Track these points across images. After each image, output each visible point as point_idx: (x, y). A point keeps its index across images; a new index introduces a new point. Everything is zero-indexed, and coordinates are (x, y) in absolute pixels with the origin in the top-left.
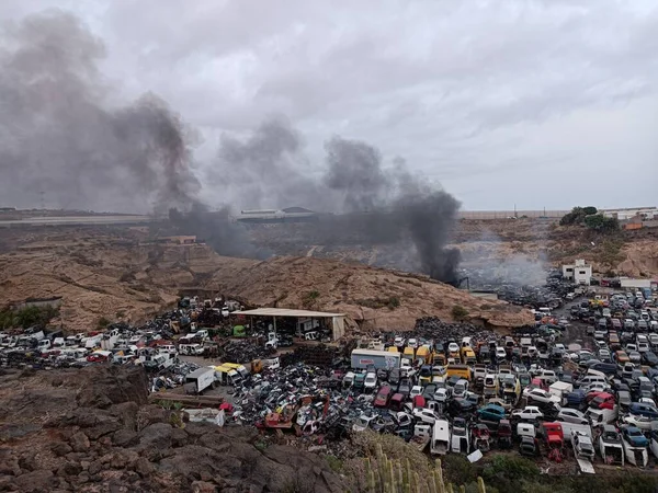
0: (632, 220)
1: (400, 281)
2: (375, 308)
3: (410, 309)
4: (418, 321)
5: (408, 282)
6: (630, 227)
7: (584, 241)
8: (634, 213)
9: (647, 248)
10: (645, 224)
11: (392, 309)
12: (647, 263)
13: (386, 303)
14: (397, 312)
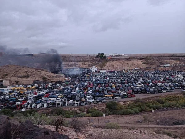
0: (109, 57)
1: (36, 71)
2: (22, 78)
3: (32, 78)
4: (34, 81)
5: (38, 71)
6: (109, 58)
7: (98, 62)
8: (110, 55)
9: (111, 63)
10: (112, 57)
11: (27, 78)
12: (111, 67)
13: (25, 76)
14: (28, 79)
